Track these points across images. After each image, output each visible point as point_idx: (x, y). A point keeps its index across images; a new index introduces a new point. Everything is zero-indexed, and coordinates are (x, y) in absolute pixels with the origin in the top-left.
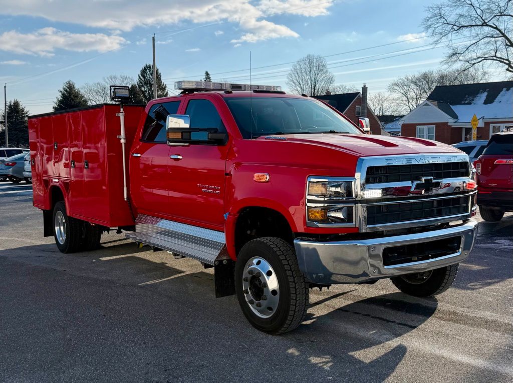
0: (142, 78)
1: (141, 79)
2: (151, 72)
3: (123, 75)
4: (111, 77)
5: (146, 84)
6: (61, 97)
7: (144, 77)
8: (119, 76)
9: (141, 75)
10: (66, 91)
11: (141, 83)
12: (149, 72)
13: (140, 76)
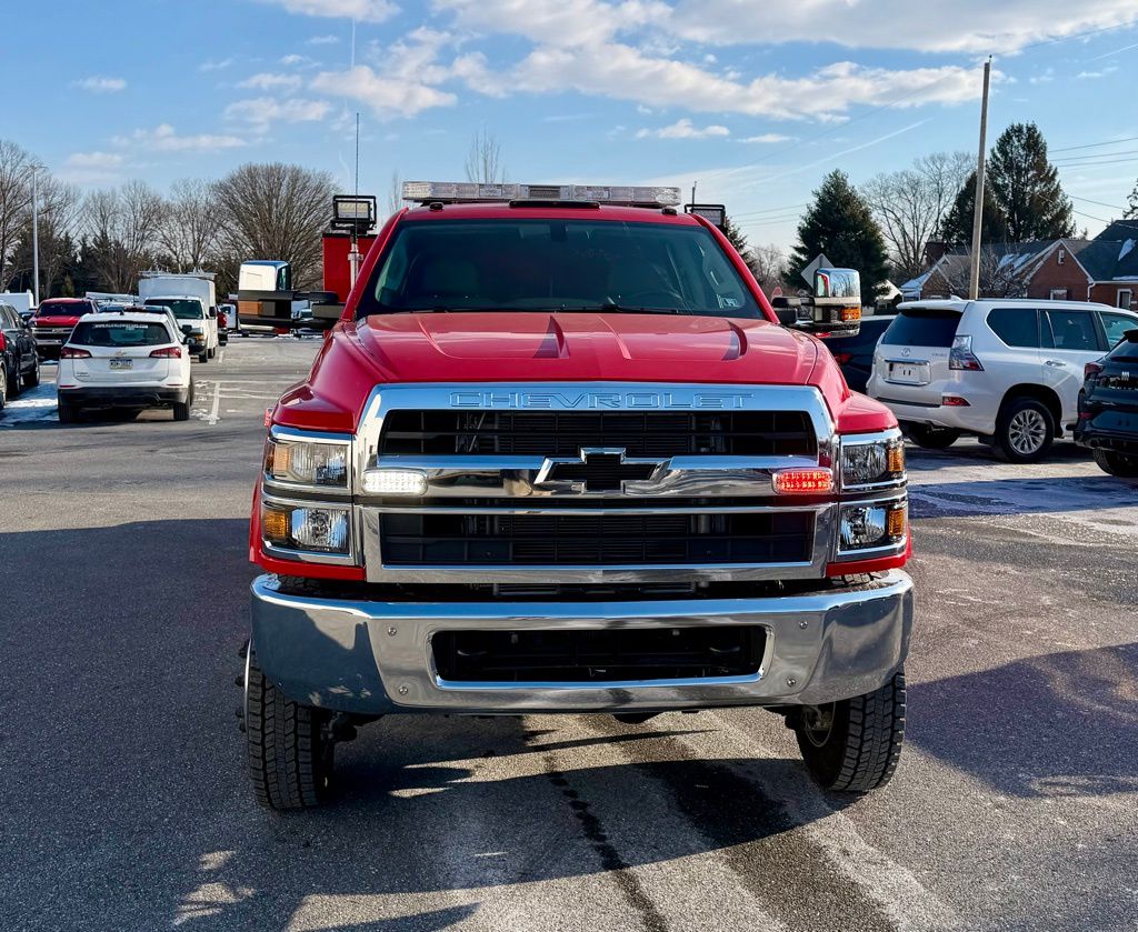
0: (999, 156)
1: (998, 159)
2: (1023, 142)
3: (960, 151)
4: (932, 158)
5: (1008, 168)
6: (817, 205)
7: (1004, 153)
8: (951, 155)
9: (998, 149)
10: (829, 193)
11: (997, 167)
12: (1019, 141)
13: (996, 151)
